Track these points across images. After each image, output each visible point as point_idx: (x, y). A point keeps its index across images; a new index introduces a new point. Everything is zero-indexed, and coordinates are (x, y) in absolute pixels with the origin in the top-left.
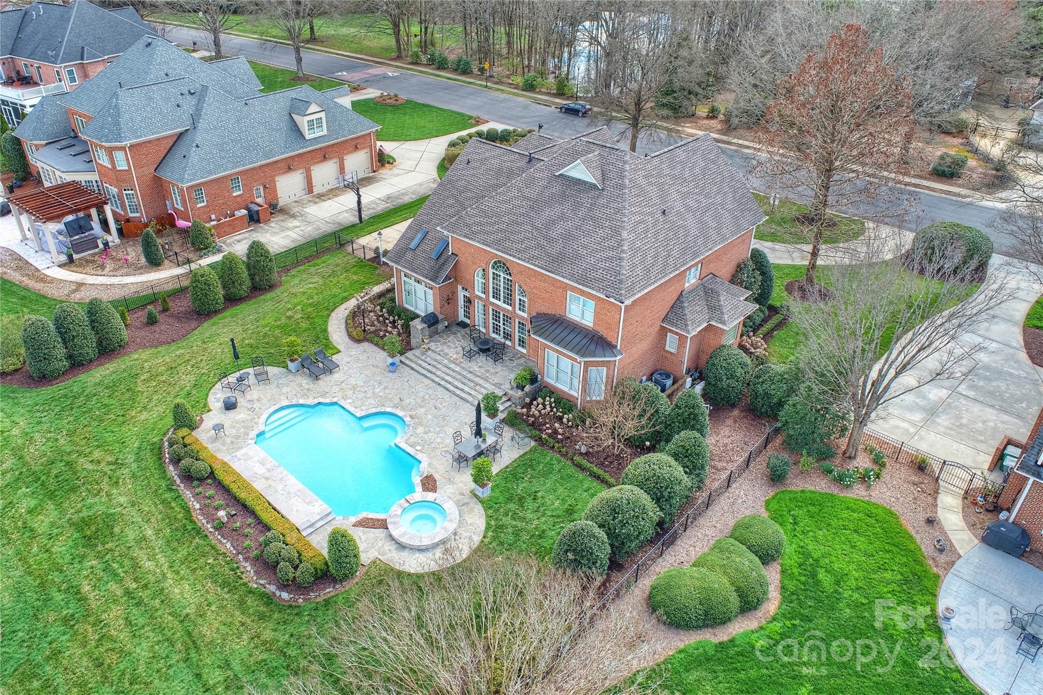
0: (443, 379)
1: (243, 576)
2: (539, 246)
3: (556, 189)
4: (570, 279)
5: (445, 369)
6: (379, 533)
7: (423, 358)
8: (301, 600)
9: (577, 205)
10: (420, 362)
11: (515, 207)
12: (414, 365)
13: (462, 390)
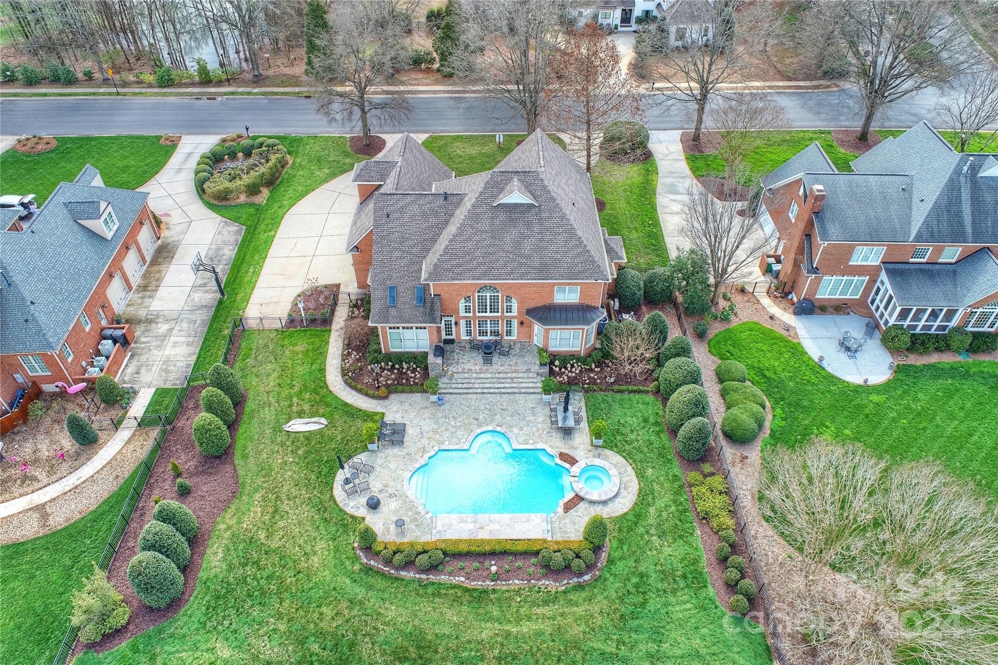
0: (483, 388)
1: (549, 589)
2: (521, 265)
3: (502, 216)
4: (562, 279)
5: (479, 381)
6: (582, 505)
7: (454, 381)
8: (597, 573)
9: (529, 225)
10: (454, 386)
11: (478, 242)
12: (451, 391)
13: (504, 388)
